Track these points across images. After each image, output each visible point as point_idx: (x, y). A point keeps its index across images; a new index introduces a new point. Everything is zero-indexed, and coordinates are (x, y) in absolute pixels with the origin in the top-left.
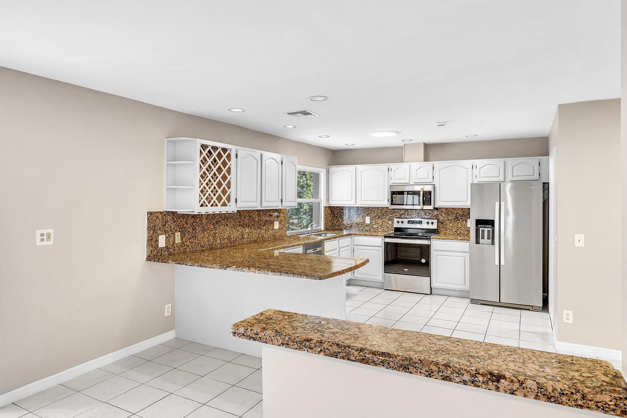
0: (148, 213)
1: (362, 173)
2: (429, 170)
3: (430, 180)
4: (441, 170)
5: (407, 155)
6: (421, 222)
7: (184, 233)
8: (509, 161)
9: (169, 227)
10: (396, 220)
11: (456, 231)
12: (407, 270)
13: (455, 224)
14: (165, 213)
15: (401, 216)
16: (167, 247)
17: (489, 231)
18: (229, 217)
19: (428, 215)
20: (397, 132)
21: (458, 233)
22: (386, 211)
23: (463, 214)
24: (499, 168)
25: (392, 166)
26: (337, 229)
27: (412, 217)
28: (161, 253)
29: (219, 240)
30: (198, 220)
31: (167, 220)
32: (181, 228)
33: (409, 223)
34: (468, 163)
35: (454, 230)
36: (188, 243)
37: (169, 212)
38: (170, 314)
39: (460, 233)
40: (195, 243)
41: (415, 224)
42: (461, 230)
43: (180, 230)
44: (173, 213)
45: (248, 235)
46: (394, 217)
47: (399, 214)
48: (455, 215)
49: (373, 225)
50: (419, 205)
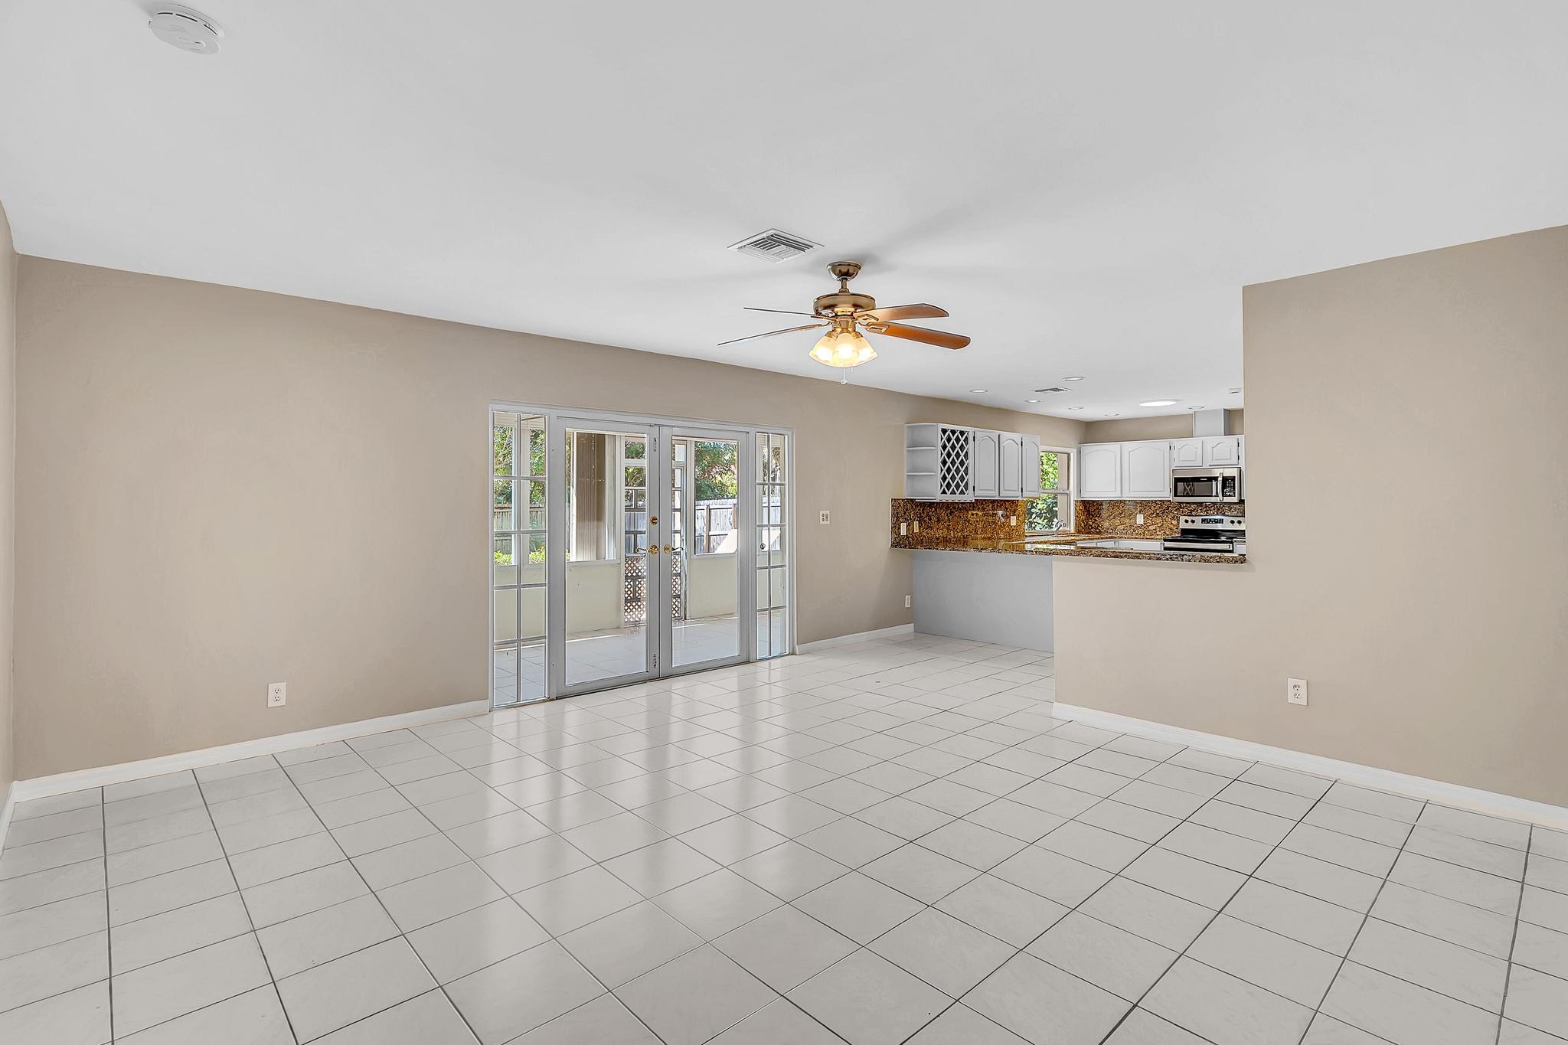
0: (892, 499)
1: (1131, 452)
2: (1231, 447)
3: (1234, 461)
5: (1199, 426)
6: (1221, 521)
7: (922, 522)
9: (909, 514)
10: (1183, 519)
14: (906, 501)
15: (1191, 513)
16: (907, 534)
18: (962, 508)
20: (1175, 400)
22: (1168, 506)
25: (1175, 442)
26: (1093, 533)
27: (1208, 514)
28: (906, 540)
31: (908, 507)
32: (919, 516)
33: (1203, 522)
36: (925, 533)
37: (909, 499)
38: (911, 605)
40: (931, 533)
41: (1212, 523)
43: (918, 518)
44: (912, 500)
46: (1180, 514)
47: (1189, 510)
49: (1148, 526)
50: (1217, 496)
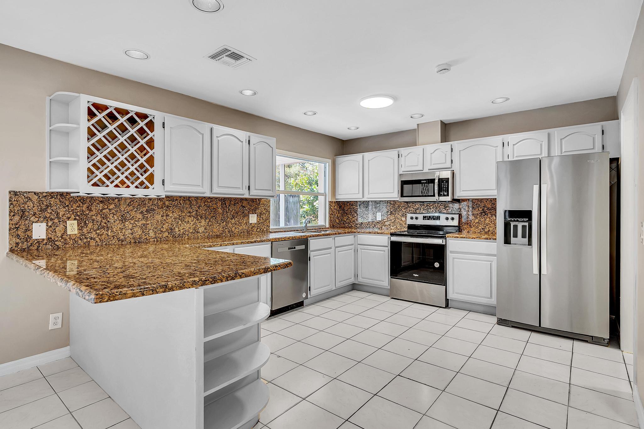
0: (10, 192)
1: (370, 161)
2: (446, 153)
3: (448, 164)
4: (461, 152)
5: (421, 138)
6: (438, 218)
7: (85, 221)
8: (556, 132)
9: (53, 213)
10: (409, 216)
11: (482, 229)
12: (416, 275)
13: (482, 220)
14: (45, 194)
15: (415, 211)
16: (49, 239)
17: (524, 227)
18: (171, 205)
19: (448, 210)
21: (486, 231)
22: (399, 206)
23: (493, 207)
24: (541, 143)
25: (403, 151)
26: (347, 227)
27: (429, 212)
28: (38, 247)
29: (153, 233)
30: (112, 206)
31: (50, 203)
32: (78, 216)
33: (424, 219)
34: (497, 140)
35: (480, 228)
36: (93, 235)
37: (52, 193)
38: (59, 326)
39: (489, 231)
40: (108, 235)
41: (431, 220)
42: (490, 227)
43: (78, 218)
44: (61, 194)
45: (205, 229)
46: (408, 212)
47: (414, 209)
48: (482, 209)
49: (385, 222)
50: (434, 196)
